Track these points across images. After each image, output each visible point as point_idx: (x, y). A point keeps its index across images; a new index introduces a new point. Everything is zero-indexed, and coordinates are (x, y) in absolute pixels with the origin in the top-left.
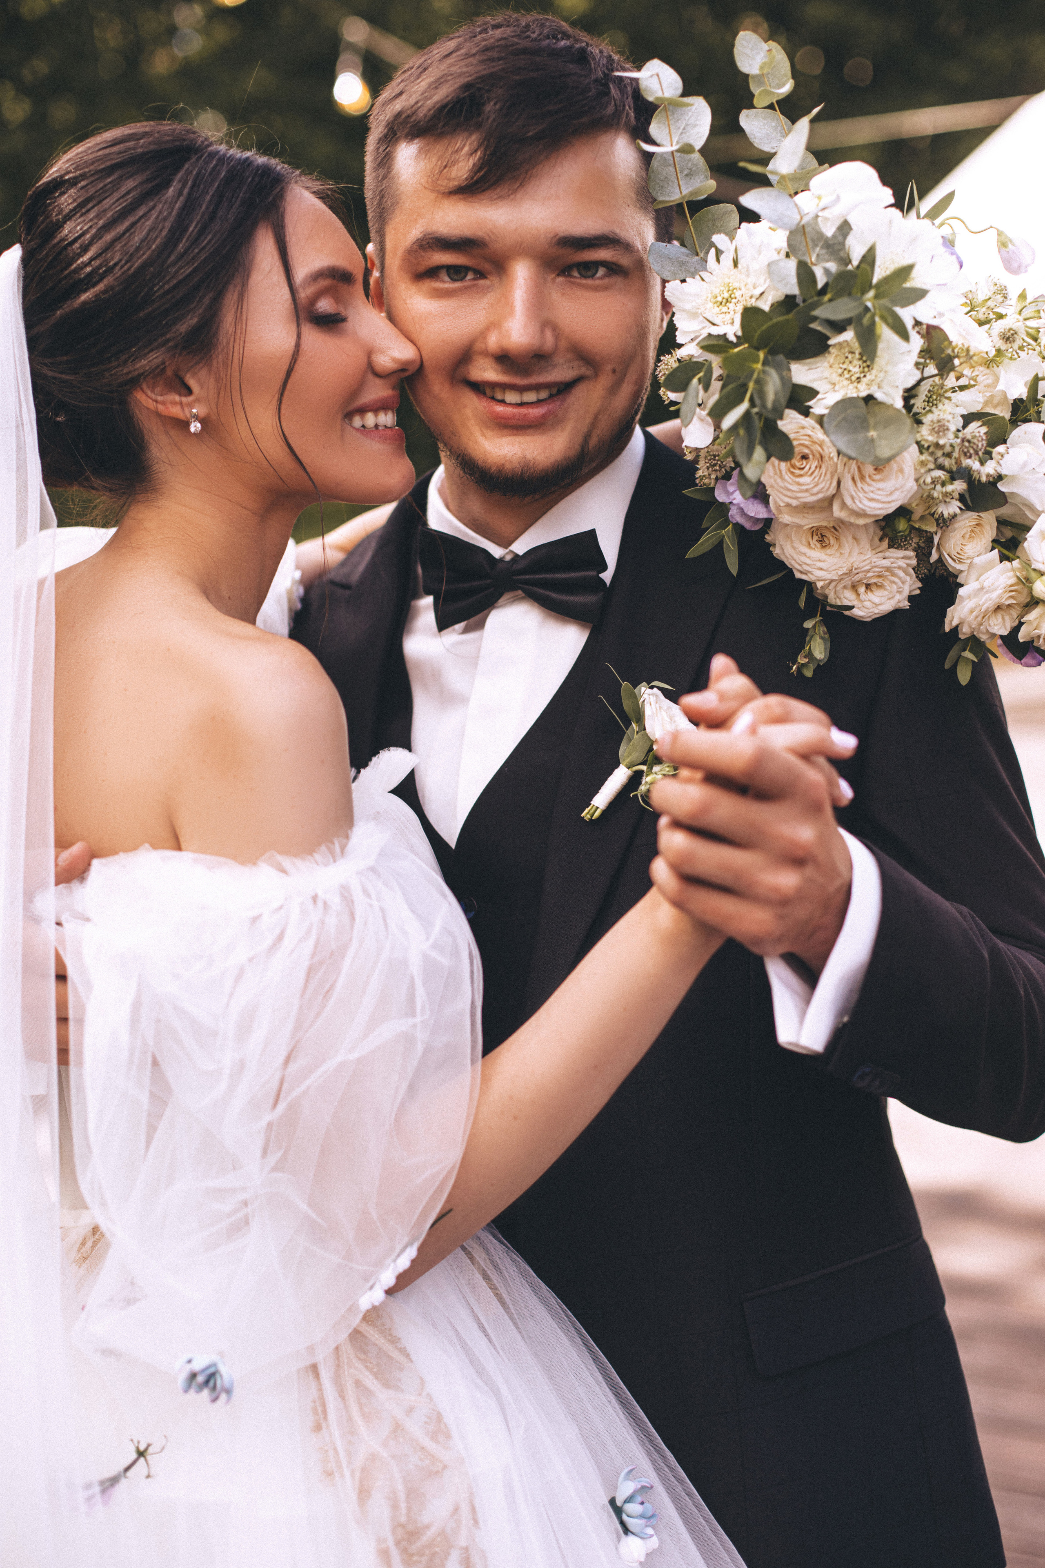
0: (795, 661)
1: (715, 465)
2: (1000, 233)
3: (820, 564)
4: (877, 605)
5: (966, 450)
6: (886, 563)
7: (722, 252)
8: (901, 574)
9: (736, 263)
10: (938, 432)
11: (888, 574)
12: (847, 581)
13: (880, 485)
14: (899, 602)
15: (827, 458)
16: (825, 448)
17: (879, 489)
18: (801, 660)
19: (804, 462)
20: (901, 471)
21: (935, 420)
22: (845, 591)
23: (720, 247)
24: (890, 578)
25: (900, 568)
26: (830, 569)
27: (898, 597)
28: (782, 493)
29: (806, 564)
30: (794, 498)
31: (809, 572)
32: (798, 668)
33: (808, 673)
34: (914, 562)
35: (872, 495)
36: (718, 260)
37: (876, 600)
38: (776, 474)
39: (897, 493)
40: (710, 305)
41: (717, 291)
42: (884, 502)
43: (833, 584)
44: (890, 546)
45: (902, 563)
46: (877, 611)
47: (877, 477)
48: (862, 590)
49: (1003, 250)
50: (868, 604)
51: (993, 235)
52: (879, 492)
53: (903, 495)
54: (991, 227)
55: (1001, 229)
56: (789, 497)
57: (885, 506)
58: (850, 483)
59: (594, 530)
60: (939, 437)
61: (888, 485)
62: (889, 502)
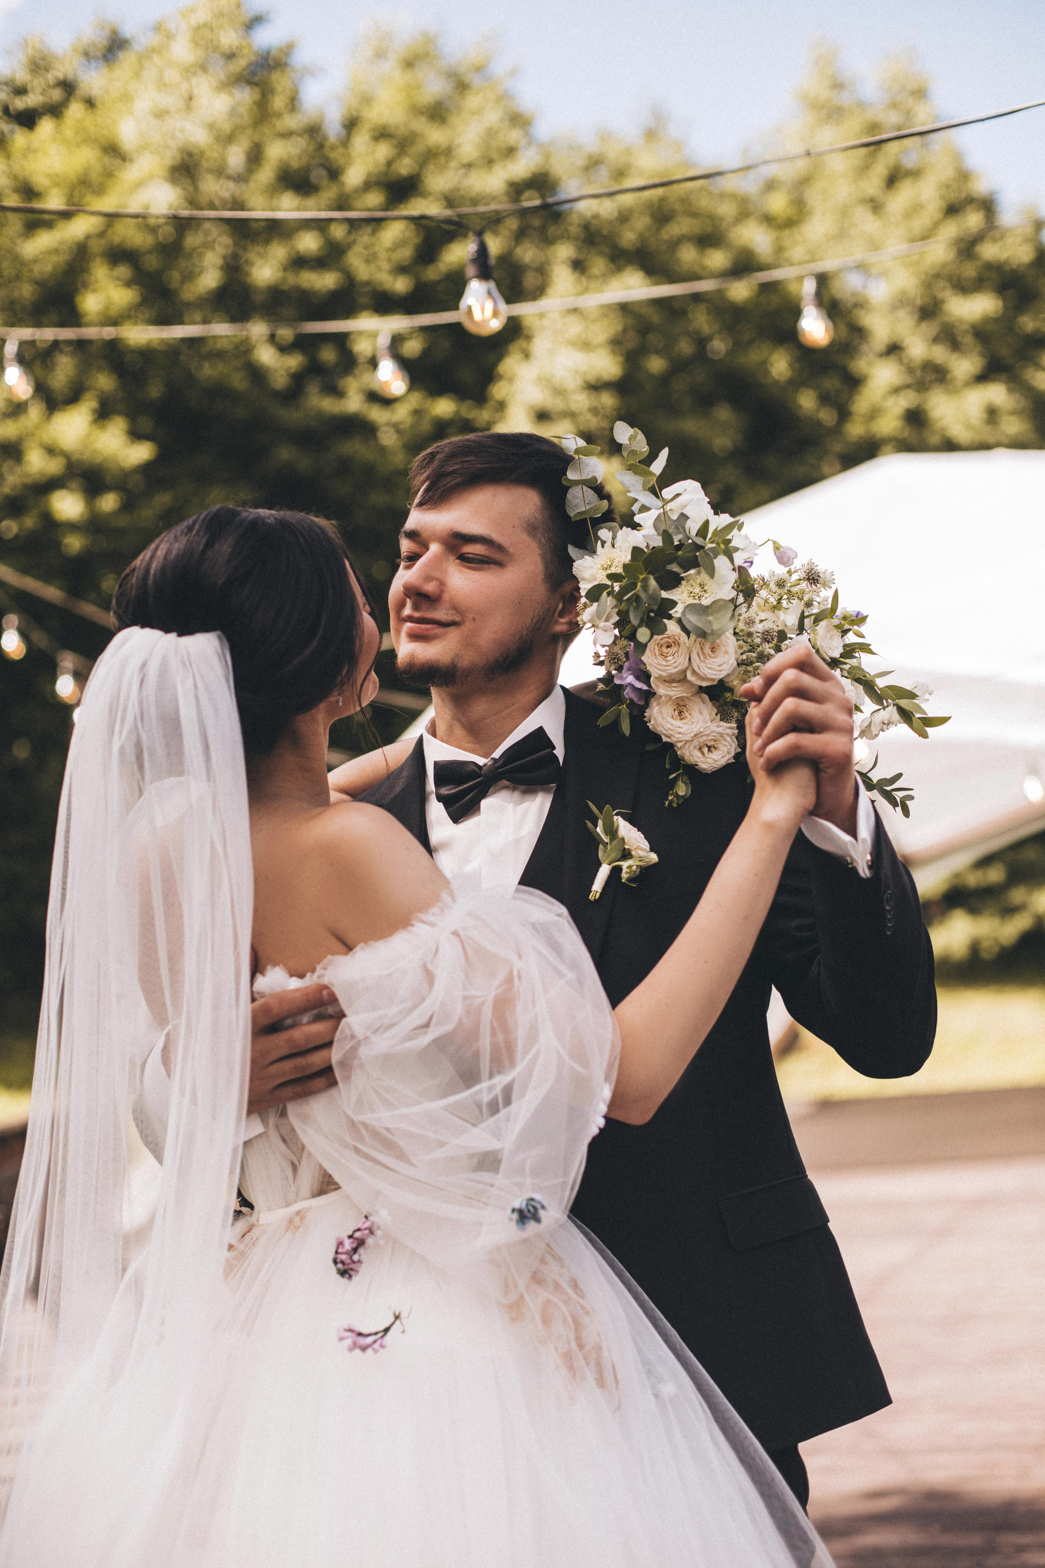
0: (667, 799)
1: (615, 658)
2: (774, 542)
3: (680, 730)
4: (716, 761)
5: (766, 637)
6: (720, 730)
7: (605, 542)
8: (728, 739)
9: (613, 546)
10: (748, 624)
11: (721, 739)
12: (696, 743)
13: (714, 660)
14: (729, 760)
15: (682, 644)
16: (681, 639)
17: (714, 662)
18: (670, 798)
19: (669, 649)
20: (726, 652)
21: (747, 617)
22: (695, 751)
23: (603, 538)
24: (722, 742)
25: (728, 735)
26: (686, 733)
27: (728, 757)
28: (656, 668)
29: (670, 730)
30: (664, 671)
31: (672, 735)
32: (669, 802)
33: (675, 805)
34: (736, 732)
35: (709, 666)
36: (603, 547)
37: (716, 758)
38: (652, 655)
39: (725, 665)
40: (600, 571)
41: (603, 562)
42: (716, 670)
43: (688, 745)
44: (721, 720)
45: (729, 731)
46: (715, 766)
47: (713, 655)
48: (706, 750)
49: (777, 552)
50: (710, 760)
51: (770, 544)
52: (714, 664)
53: (728, 667)
54: (769, 540)
55: (774, 540)
56: (660, 670)
57: (719, 673)
58: (696, 657)
59: (542, 726)
60: (750, 627)
61: (718, 660)
62: (720, 671)
